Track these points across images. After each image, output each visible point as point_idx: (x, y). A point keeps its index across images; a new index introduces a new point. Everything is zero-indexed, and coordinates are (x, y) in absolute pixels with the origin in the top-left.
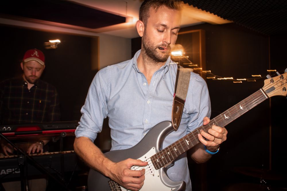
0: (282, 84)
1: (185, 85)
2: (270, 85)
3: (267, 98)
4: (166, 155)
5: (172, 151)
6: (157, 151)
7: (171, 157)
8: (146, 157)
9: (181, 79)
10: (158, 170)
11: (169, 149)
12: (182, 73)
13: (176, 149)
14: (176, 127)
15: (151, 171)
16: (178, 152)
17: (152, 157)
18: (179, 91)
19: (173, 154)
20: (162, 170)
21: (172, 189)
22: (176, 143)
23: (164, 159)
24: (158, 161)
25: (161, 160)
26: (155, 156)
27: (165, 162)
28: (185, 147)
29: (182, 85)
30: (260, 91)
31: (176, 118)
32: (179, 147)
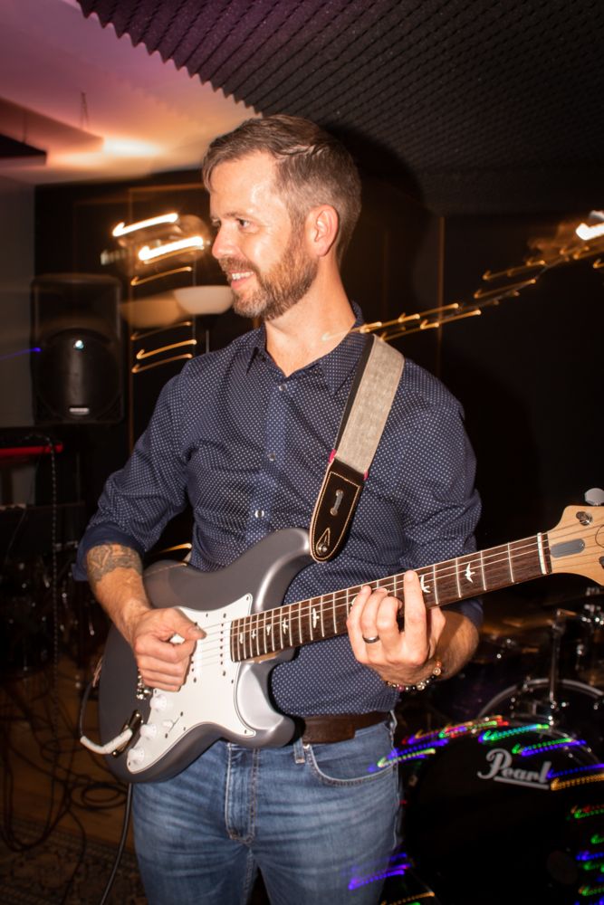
1: (372, 428)
2: (571, 530)
3: (544, 571)
4: (261, 632)
5: (277, 628)
6: (253, 610)
7: (269, 644)
8: (225, 616)
9: (360, 408)
10: (237, 663)
11: (273, 617)
12: (369, 385)
13: (285, 626)
14: (323, 557)
15: (221, 659)
16: (286, 637)
17: (236, 622)
18: (349, 444)
19: (277, 636)
20: (247, 668)
21: (246, 732)
22: (293, 606)
23: (254, 641)
24: (241, 639)
25: (247, 641)
26: (242, 623)
27: (255, 649)
28: (305, 628)
29: (362, 426)
30: (536, 540)
31: (328, 529)
32: (295, 623)
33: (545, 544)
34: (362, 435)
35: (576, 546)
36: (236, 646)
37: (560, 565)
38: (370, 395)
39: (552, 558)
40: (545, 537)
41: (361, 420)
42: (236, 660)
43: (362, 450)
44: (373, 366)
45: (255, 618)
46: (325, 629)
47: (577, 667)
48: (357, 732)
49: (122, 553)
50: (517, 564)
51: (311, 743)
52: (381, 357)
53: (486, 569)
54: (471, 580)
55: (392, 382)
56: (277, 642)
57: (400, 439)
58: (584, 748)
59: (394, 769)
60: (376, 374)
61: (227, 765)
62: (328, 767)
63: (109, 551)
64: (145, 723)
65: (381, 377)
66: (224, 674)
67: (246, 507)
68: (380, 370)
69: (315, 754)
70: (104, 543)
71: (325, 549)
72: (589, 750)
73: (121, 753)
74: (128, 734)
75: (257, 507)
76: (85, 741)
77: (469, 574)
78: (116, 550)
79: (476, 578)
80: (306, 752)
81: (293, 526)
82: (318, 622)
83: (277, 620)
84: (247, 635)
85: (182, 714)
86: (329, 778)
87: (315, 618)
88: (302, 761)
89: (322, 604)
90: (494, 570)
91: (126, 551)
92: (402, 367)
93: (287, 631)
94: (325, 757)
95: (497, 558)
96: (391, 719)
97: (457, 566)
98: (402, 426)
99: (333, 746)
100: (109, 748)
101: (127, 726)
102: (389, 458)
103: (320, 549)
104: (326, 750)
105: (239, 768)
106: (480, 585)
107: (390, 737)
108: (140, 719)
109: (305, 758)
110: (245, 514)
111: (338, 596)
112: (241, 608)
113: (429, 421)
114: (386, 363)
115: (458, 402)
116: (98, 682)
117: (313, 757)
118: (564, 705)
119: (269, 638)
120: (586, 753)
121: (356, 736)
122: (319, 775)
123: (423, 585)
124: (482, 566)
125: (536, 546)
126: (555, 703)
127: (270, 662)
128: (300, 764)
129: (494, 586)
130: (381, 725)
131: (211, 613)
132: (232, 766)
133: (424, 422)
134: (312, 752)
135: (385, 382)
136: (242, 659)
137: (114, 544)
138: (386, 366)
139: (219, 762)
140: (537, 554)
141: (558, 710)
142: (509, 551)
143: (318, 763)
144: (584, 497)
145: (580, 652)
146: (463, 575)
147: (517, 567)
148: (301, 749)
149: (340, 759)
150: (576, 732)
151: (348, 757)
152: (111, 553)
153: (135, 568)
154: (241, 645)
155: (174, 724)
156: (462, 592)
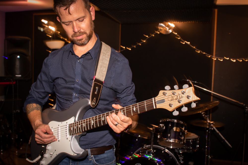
0: (172, 99)
1: (104, 69)
2: (161, 97)
3: (155, 108)
4: (77, 127)
5: (82, 126)
6: (75, 121)
7: (80, 130)
8: (67, 123)
9: (101, 63)
10: (71, 136)
11: (81, 123)
12: (102, 57)
13: (84, 125)
14: (94, 106)
15: (66, 135)
16: (84, 128)
17: (70, 124)
18: (99, 74)
19: (82, 128)
20: (74, 137)
21: (74, 154)
22: (86, 119)
23: (75, 129)
24: (72, 129)
25: (74, 130)
26: (72, 125)
27: (76, 132)
28: (90, 126)
29: (102, 68)
30: (152, 100)
31: (95, 98)
32: (87, 124)
33: (155, 101)
34: (102, 71)
35: (163, 101)
36: (70, 131)
37: (159, 106)
38: (103, 59)
39: (157, 104)
40: (155, 99)
41: (101, 67)
42: (71, 135)
43: (102, 75)
44: (103, 51)
45: (75, 123)
46: (95, 125)
47: (158, 141)
48: (105, 151)
49: (36, 106)
50: (148, 106)
51: (93, 155)
52: (105, 48)
53: (139, 108)
54: (135, 111)
55: (108, 56)
56: (82, 129)
57: (112, 71)
58: (161, 162)
59: (115, 161)
60: (104, 54)
61: (70, 162)
62: (98, 161)
63: (32, 105)
64: (45, 153)
65: (106, 54)
66: (67, 139)
67: (71, 93)
68: (105, 52)
69: (94, 158)
70: (30, 103)
71: (94, 104)
72: (162, 162)
73: (38, 162)
74: (40, 157)
75: (75, 93)
76: (27, 159)
77: (134, 109)
78: (34, 105)
79: (137, 110)
80: (92, 157)
81: (85, 98)
82: (93, 123)
83: (82, 123)
84: (73, 128)
85: (55, 150)
86: (98, 164)
87: (93, 122)
88: (91, 160)
89: (94, 118)
90: (141, 108)
91: (37, 105)
92: (111, 51)
93: (85, 126)
94: (97, 158)
95: (142, 105)
96: (114, 148)
97: (131, 107)
98: (113, 67)
99: (99, 155)
100: (35, 161)
101: (39, 155)
102: (110, 76)
103: (93, 103)
104: (97, 157)
105: (73, 163)
106: (138, 112)
107: (114, 153)
108: (43, 152)
109: (92, 159)
110: (71, 95)
111: (99, 116)
112: (71, 121)
113: (120, 65)
114: (106, 50)
115: (127, 59)
116: (30, 143)
117: (94, 159)
118: (155, 151)
119: (80, 128)
120: (161, 163)
121: (105, 152)
122: (95, 163)
123: (122, 113)
124: (138, 107)
125: (152, 101)
126: (152, 151)
127: (80, 135)
128: (90, 161)
129: (141, 112)
130: (112, 150)
131: (63, 122)
132: (71, 162)
133: (118, 66)
134: (93, 157)
135: (107, 56)
136: (72, 134)
137: (34, 103)
138: (106, 51)
139: (68, 162)
140: (153, 103)
141: (153, 152)
142: (145, 103)
143: (95, 160)
144: (164, 88)
145: (159, 137)
146: (133, 110)
147: (148, 107)
148: (90, 156)
149: (101, 159)
150: (158, 158)
151: (103, 158)
152: (33, 106)
153: (40, 110)
154: (72, 131)
155: (53, 153)
156: (133, 114)
